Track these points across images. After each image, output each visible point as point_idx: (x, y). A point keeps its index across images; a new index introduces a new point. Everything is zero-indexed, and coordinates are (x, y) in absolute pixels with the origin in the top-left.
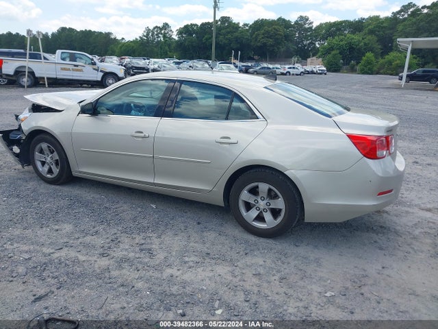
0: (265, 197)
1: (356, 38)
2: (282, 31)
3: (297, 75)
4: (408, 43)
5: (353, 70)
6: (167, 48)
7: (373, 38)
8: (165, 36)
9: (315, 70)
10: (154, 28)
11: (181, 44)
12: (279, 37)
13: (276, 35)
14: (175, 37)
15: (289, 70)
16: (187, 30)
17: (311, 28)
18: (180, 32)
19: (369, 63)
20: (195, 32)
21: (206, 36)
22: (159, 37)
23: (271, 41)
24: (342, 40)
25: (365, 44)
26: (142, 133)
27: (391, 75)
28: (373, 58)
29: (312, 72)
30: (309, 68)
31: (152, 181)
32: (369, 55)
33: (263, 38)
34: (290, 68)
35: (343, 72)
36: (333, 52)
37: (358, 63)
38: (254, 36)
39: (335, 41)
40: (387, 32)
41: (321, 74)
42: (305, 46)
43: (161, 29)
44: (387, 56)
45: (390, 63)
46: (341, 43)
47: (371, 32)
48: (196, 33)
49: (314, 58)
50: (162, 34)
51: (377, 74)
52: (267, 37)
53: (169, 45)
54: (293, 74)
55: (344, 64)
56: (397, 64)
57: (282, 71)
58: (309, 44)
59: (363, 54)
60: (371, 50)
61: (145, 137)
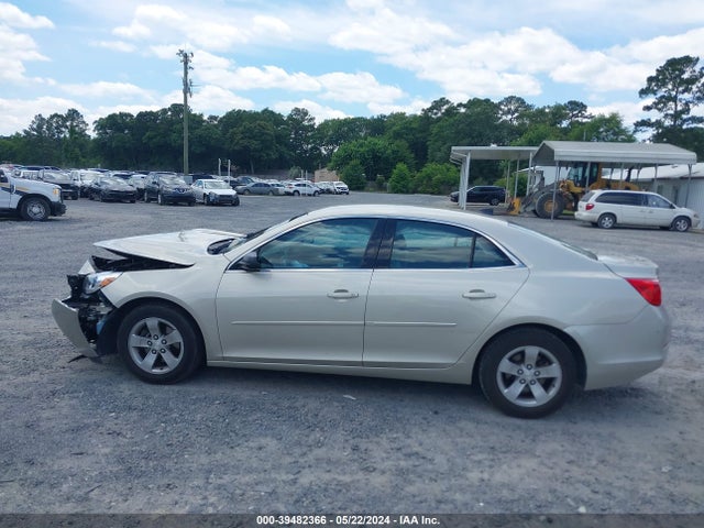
0: (533, 365)
1: (380, 142)
2: (271, 129)
3: (310, 195)
4: (466, 152)
5: (381, 188)
6: (77, 150)
7: (402, 144)
8: (72, 131)
9: (332, 188)
10: (52, 117)
11: (105, 144)
12: (269, 138)
13: (263, 134)
14: (92, 133)
15: (298, 188)
16: (113, 123)
17: (312, 126)
18: (102, 125)
19: (402, 177)
20: (126, 126)
21: (147, 134)
22: (61, 132)
23: (255, 144)
24: (361, 146)
25: (393, 152)
26: (346, 291)
27: (432, 193)
28: (407, 172)
29: (329, 192)
30: (323, 185)
31: (360, 360)
32: (400, 166)
33: (242, 138)
34: (299, 185)
35: (368, 191)
36: (353, 163)
37: (387, 178)
38: (228, 135)
39: (352, 146)
40: (418, 135)
41: (340, 193)
42: (306, 151)
43: (65, 119)
44: (424, 169)
45: (429, 177)
46: (362, 150)
47: (398, 135)
48: (130, 128)
49: (325, 170)
50: (67, 127)
51: (414, 192)
52: (250, 138)
53: (81, 147)
54: (304, 195)
55: (368, 179)
56: (439, 179)
57: (287, 189)
58: (311, 149)
59: (393, 166)
60: (403, 160)
61: (352, 297)
